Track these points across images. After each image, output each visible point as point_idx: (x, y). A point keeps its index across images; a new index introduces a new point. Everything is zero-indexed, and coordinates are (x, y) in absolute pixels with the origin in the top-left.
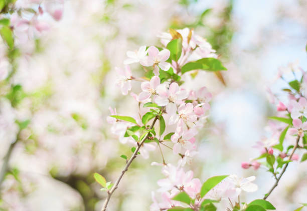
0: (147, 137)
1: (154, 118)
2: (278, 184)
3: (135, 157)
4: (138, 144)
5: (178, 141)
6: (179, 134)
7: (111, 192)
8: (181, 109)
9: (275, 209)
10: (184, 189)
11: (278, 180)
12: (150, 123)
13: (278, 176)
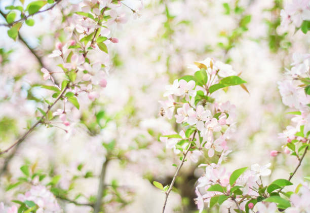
0: (191, 148)
1: (194, 132)
2: (301, 164)
3: (183, 164)
4: (184, 154)
5: (211, 147)
6: (211, 142)
7: (167, 193)
8: (207, 124)
9: (292, 184)
10: (220, 181)
11: (301, 160)
12: (192, 136)
13: (300, 157)
